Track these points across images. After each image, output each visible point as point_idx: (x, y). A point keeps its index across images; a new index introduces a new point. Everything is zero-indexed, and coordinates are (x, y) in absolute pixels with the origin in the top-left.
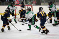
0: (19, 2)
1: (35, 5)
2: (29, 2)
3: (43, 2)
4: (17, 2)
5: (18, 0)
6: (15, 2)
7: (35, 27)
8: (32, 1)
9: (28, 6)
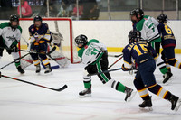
0: (30, 10)
1: (80, 19)
2: (62, 9)
3: (105, 10)
4: (24, 10)
6: (17, 8)
7: (112, 87)
8: (70, 7)
9: (58, 22)
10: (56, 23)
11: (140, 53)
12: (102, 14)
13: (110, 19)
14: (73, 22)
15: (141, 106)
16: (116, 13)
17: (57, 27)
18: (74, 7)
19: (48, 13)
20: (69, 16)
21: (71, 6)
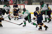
1: (27, 5)
2: (22, 2)
5: (12, 0)
9: (21, 5)
10: (20, 6)
11: (38, 14)
12: (33, 3)
13: (36, 5)
14: (25, 5)
15: (39, 29)
16: (37, 3)
17: (20, 7)
18: (25, 1)
19: (18, 3)
20: (24, 4)
21: (24, 1)
